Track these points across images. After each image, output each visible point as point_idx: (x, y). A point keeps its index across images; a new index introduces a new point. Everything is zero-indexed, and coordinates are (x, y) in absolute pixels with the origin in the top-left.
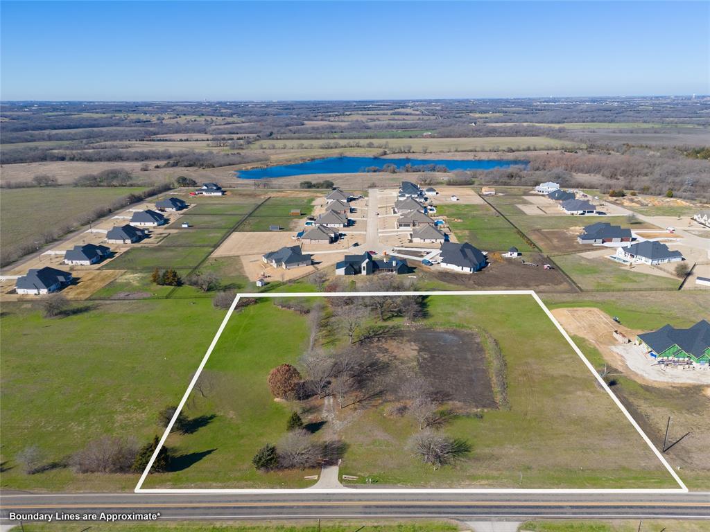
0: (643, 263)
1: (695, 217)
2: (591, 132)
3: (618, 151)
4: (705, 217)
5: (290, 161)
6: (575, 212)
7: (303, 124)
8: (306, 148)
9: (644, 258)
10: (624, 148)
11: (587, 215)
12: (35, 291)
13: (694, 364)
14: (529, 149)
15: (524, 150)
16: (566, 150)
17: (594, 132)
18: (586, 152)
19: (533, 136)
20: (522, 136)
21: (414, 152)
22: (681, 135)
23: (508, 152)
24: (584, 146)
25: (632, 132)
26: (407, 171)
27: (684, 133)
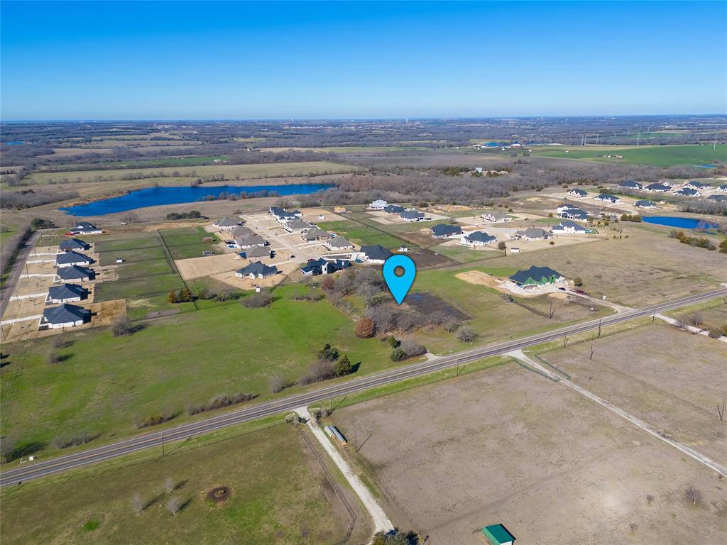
0: (479, 245)
1: (483, 216)
2: (357, 156)
3: (393, 173)
4: (490, 215)
5: (108, 195)
6: (413, 220)
7: (53, 153)
8: (105, 180)
9: (478, 242)
10: (398, 170)
11: (420, 221)
12: (72, 323)
13: (538, 286)
14: (326, 174)
15: (322, 175)
16: (355, 173)
17: (359, 156)
18: (370, 174)
19: (315, 160)
20: (306, 161)
21: (227, 180)
22: (423, 157)
23: (311, 176)
24: (367, 170)
25: (387, 156)
26: (244, 198)
27: (425, 155)
